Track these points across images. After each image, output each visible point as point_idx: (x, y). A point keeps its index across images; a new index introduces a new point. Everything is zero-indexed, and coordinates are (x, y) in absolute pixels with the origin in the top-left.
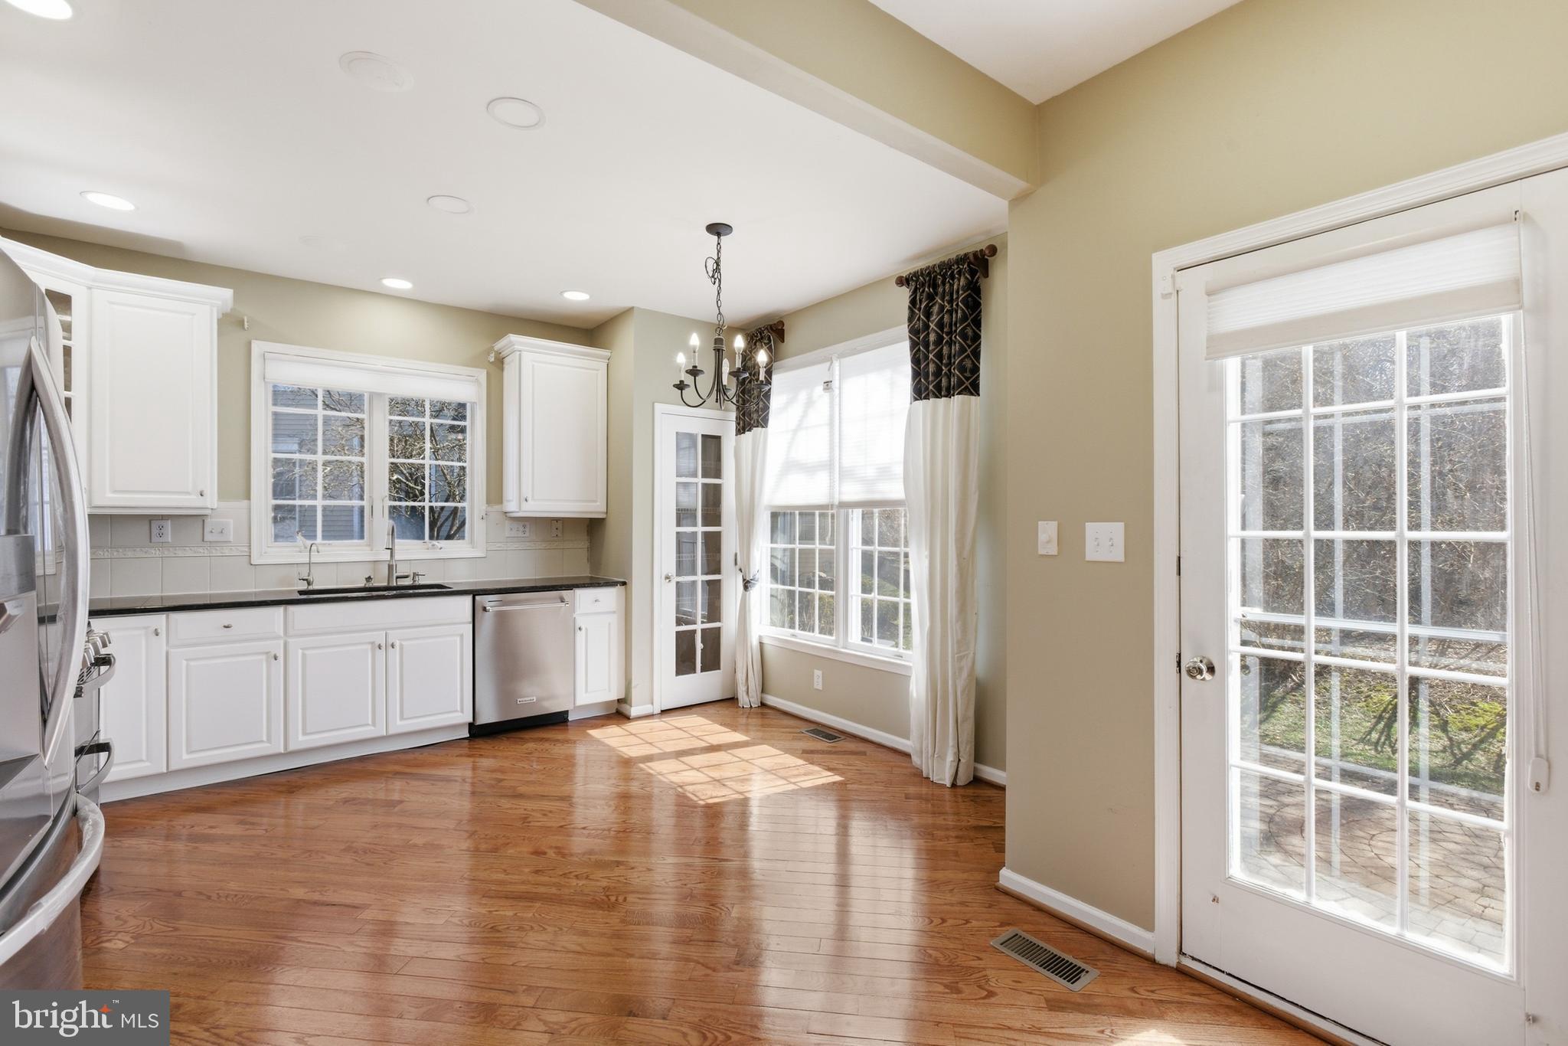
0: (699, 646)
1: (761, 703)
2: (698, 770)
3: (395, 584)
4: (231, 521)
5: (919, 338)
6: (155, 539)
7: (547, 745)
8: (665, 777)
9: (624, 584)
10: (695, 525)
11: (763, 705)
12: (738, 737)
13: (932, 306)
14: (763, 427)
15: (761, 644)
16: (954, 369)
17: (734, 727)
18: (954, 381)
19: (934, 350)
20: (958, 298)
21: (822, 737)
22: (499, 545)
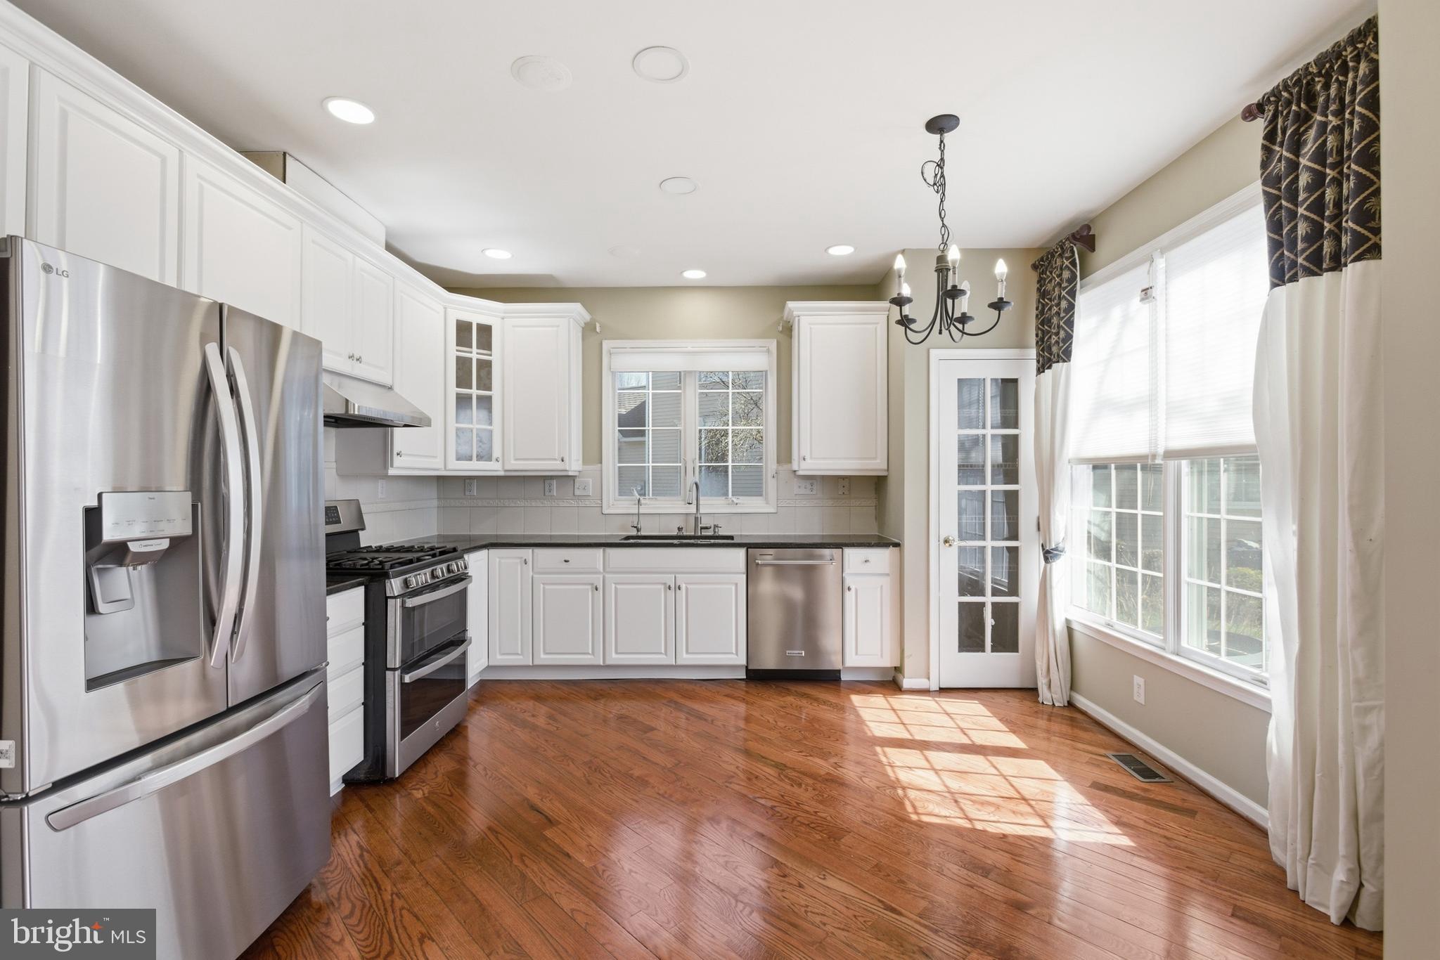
0: (989, 622)
1: (1068, 702)
2: (936, 771)
3: (699, 534)
4: (590, 480)
5: (1279, 189)
6: (547, 493)
7: (804, 702)
8: (894, 772)
9: (897, 545)
10: (984, 482)
11: (1071, 705)
12: (1014, 741)
13: (1306, 130)
14: (1064, 361)
15: (1070, 631)
16: (1347, 221)
17: (1014, 728)
18: (1346, 240)
19: (1306, 200)
20: (1353, 102)
21: (1134, 770)
22: (788, 501)
